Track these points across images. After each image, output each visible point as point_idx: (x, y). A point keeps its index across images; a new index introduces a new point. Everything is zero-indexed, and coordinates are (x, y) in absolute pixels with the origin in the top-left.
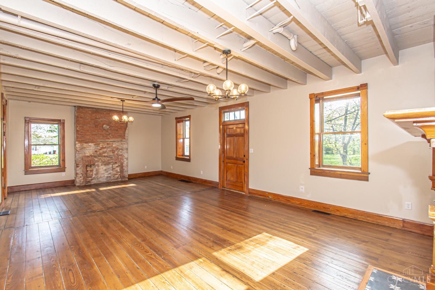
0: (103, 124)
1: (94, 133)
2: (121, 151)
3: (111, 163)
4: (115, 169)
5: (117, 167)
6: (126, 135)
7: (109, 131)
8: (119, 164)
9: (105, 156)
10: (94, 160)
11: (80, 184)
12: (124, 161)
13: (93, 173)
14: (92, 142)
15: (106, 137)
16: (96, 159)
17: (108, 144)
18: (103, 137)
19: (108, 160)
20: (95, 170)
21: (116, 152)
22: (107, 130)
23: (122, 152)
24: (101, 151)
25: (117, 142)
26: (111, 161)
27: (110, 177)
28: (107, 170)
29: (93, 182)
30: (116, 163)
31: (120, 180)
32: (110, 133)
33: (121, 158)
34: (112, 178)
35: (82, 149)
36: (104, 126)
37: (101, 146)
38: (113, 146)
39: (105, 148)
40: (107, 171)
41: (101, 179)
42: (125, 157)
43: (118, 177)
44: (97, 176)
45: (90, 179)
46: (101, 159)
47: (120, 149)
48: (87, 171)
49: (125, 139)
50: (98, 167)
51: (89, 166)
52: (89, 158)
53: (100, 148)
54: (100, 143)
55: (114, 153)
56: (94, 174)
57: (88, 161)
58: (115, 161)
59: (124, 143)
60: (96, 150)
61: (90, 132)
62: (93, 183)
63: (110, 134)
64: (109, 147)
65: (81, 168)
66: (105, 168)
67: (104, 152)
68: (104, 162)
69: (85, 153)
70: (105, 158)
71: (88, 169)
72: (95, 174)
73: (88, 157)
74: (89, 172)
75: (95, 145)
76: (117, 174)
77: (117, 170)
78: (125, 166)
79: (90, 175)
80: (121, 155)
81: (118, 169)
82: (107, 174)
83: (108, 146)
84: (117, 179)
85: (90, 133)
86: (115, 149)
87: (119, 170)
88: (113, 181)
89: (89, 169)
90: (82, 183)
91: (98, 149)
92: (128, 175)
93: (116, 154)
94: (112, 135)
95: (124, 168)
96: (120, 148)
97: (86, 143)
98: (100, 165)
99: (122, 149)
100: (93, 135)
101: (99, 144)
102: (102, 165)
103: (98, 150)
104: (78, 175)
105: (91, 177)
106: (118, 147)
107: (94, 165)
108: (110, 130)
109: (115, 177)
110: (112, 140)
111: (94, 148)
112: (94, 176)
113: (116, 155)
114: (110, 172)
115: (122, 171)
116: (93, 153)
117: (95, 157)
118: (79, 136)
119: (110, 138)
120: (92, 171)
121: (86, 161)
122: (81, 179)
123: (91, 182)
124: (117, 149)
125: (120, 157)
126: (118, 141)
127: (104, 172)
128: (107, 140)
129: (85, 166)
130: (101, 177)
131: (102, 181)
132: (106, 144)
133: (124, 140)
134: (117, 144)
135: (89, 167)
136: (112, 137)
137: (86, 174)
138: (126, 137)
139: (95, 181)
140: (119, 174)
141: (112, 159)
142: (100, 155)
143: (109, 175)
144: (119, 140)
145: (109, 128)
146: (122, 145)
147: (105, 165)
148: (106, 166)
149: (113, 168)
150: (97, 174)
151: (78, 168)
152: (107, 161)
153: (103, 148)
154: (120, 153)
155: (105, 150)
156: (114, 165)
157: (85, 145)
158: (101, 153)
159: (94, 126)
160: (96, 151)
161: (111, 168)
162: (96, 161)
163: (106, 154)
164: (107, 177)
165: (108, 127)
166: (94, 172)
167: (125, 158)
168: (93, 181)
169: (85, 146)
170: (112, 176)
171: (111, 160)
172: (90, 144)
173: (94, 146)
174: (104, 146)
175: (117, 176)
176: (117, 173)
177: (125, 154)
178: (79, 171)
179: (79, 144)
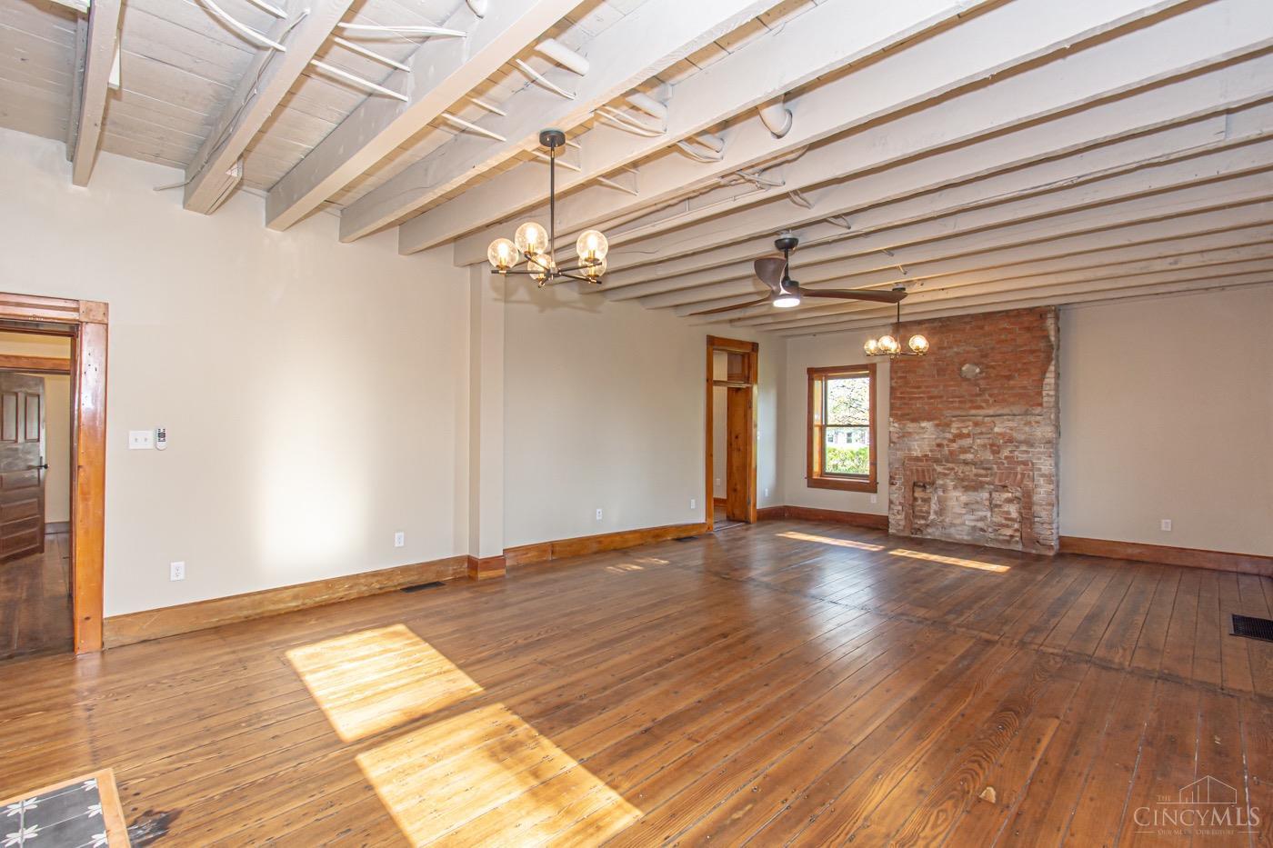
0: (962, 364)
1: (935, 392)
2: (1024, 448)
3: (987, 486)
4: (1000, 506)
5: (1009, 501)
6: (1044, 393)
7: (981, 382)
8: (1018, 494)
9: (966, 463)
10: (934, 470)
11: (898, 530)
12: (1036, 486)
13: (929, 506)
14: (929, 420)
15: (971, 401)
16: (939, 469)
17: (976, 424)
18: (960, 402)
19: (976, 475)
20: (934, 499)
21: (1006, 453)
22: (974, 382)
23: (1027, 452)
24: (955, 446)
25: (1010, 417)
26: (988, 479)
27: (982, 530)
28: (974, 507)
29: (929, 534)
30: (1005, 487)
31: (1019, 547)
32: (985, 390)
33: (1023, 475)
34: (992, 536)
35: (903, 436)
36: (964, 368)
37: (954, 431)
38: (996, 430)
39: (968, 435)
40: (973, 511)
41: (952, 530)
42: (1040, 469)
43: (1012, 536)
44: (941, 518)
45: (923, 522)
46: (953, 469)
47: (1021, 442)
48: (915, 499)
49: (1041, 405)
50: (944, 492)
51: (919, 486)
52: (920, 464)
53: (950, 436)
54: (951, 421)
55: (999, 453)
56: (932, 511)
57: (917, 470)
58: (1000, 481)
59: (1037, 422)
60: (938, 441)
61: (923, 389)
62: (929, 537)
63: (983, 391)
64: (981, 433)
65: (900, 489)
66: (964, 498)
67: (965, 450)
68: (963, 480)
69: (909, 450)
70: (967, 468)
71: (916, 495)
72: (936, 513)
73: (917, 459)
74: (919, 502)
75: (937, 425)
76: (1007, 526)
77: (1008, 513)
78: (1041, 505)
79: (921, 511)
80: (1025, 463)
81: (1013, 510)
82: (973, 517)
83: (978, 430)
84: (1008, 542)
85: (923, 393)
86: (1001, 441)
87: (1014, 515)
88: (992, 545)
89: (918, 494)
90: (903, 531)
91: (945, 438)
92: (1055, 537)
93: (1006, 458)
94: (991, 395)
95: (1035, 508)
96: (1022, 437)
97: (914, 420)
98: (951, 488)
99: (1030, 443)
100: (931, 398)
101: (948, 425)
102: (955, 488)
103: (945, 442)
104: (892, 506)
105: (923, 518)
106: (1015, 435)
107: (933, 484)
108: (984, 378)
109: (1000, 535)
110: (991, 412)
111: (933, 434)
112: (932, 517)
113: (1005, 462)
114: (981, 514)
115: (1027, 518)
116: (931, 451)
117: (937, 461)
118: (898, 403)
119: (984, 404)
120: (926, 501)
121: (911, 470)
122: (899, 517)
123: (924, 532)
124: (1011, 440)
125: (1019, 469)
126: (1014, 415)
127: (964, 511)
128: (973, 412)
129: (911, 483)
130: (952, 525)
131: (958, 537)
132: (971, 423)
133: (1038, 410)
134: (1011, 424)
135: (920, 489)
136: (991, 401)
137: (913, 506)
138: (1045, 399)
139: (937, 534)
140: (1016, 526)
141: (989, 472)
142: (952, 458)
143: (980, 524)
144: (1016, 409)
145: (981, 373)
146: (1027, 429)
147: (966, 489)
148: (970, 493)
149: (994, 502)
150: (940, 512)
151: (894, 488)
152: (972, 477)
153: (960, 436)
154: (1023, 457)
155: (966, 442)
156: (995, 495)
157: (911, 426)
158: (953, 451)
159: (935, 372)
160: (939, 445)
161: (987, 503)
162: (940, 473)
163: (969, 457)
164: (974, 528)
165: (978, 370)
166: (934, 507)
167: (1042, 476)
168: (930, 530)
169: (910, 430)
170: (990, 530)
171: (986, 476)
172: (924, 424)
173: (933, 429)
174: (965, 431)
175: (1009, 532)
176: (1009, 523)
177: (1039, 459)
178: (895, 496)
179: (896, 425)
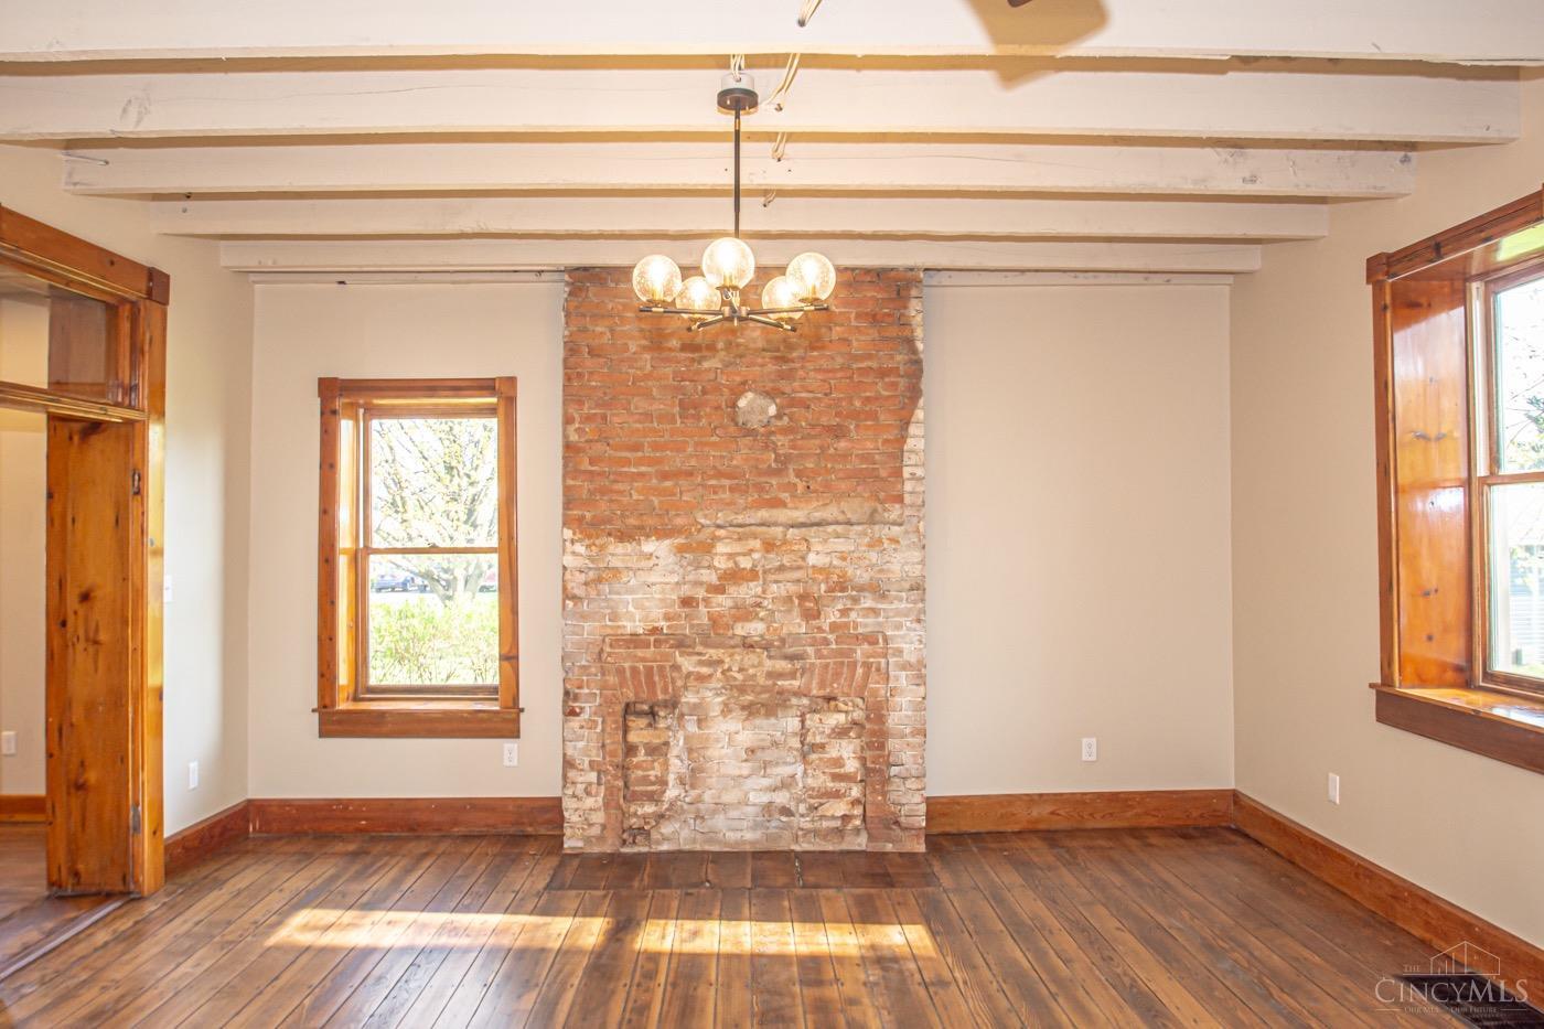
0: (737, 392)
1: (676, 461)
2: (868, 602)
3: (794, 701)
4: (822, 746)
5: (841, 733)
6: (906, 472)
7: (780, 440)
8: (858, 715)
9: (748, 645)
10: (676, 667)
11: (587, 840)
12: (893, 692)
13: (666, 765)
14: (662, 534)
15: (760, 488)
16: (687, 664)
17: (769, 546)
18: (732, 490)
19: (770, 675)
20: (678, 745)
21: (831, 615)
22: (763, 437)
23: (875, 612)
24: (722, 602)
25: (839, 528)
26: (796, 683)
27: (786, 811)
28: (768, 755)
29: (665, 839)
30: (829, 699)
31: (861, 843)
32: (788, 459)
33: (867, 666)
34: (805, 823)
35: (599, 580)
36: (742, 403)
37: (722, 563)
38: (812, 559)
39: (752, 575)
40: (766, 765)
41: (719, 822)
42: (900, 652)
43: (846, 818)
44: (694, 793)
45: (649, 809)
46: (721, 662)
47: (861, 589)
48: (630, 750)
49: (899, 499)
50: (699, 722)
51: (640, 714)
52: (640, 653)
53: (713, 578)
54: (715, 539)
55: (818, 616)
56: (671, 778)
57: (634, 670)
58: (822, 685)
59: (894, 541)
60: (686, 591)
61: (648, 452)
62: (665, 847)
63: (784, 461)
64: (781, 568)
65: (592, 724)
66: (746, 737)
67: (744, 613)
68: (742, 690)
69: (614, 617)
70: (751, 659)
71: (633, 737)
72: (682, 782)
73: (634, 641)
74: (641, 756)
75: (681, 550)
76: (837, 795)
77: (838, 762)
78: (903, 736)
79: (645, 780)
80: (871, 639)
81: (847, 753)
82: (766, 782)
83: (774, 560)
84: (839, 832)
85: (651, 462)
86: (823, 587)
87: (852, 766)
88: (806, 847)
89: (639, 734)
90: (601, 839)
91: (701, 584)
92: (923, 808)
93: (834, 627)
94: (799, 474)
95: (892, 744)
96: (862, 576)
97: (624, 536)
98: (715, 711)
99: (878, 591)
100: (665, 476)
101: (707, 548)
102: (726, 710)
103: (701, 593)
104: (572, 774)
105: (653, 797)
106: (850, 572)
107: (672, 704)
108: (785, 431)
109: (822, 817)
110: (799, 515)
111: (672, 572)
112: (672, 792)
113: (831, 637)
114: (785, 771)
115: (876, 772)
116: (667, 617)
117: (682, 644)
118: (585, 486)
119: (785, 496)
120: (658, 751)
121: (620, 672)
122: (590, 802)
123: (655, 835)
124: (842, 586)
125: (860, 652)
126: (849, 523)
127: (746, 769)
128: (764, 514)
129: (619, 708)
130: (722, 806)
131: (732, 836)
132: (757, 544)
133: (895, 512)
134: (841, 545)
135: (643, 722)
136: (801, 486)
137: (624, 769)
138: (908, 486)
139: (685, 833)
140: (856, 792)
141: (798, 665)
142: (716, 632)
143: (781, 798)
144: (854, 508)
145: (779, 416)
146: (873, 556)
147: (750, 710)
148: (758, 722)
149: (809, 739)
150: (693, 778)
151: (575, 723)
152: (762, 681)
153: (734, 576)
154: (866, 624)
155: (747, 592)
156: (812, 721)
157: (618, 553)
158: (721, 616)
159: (677, 410)
160: (687, 602)
161: (795, 743)
162: (689, 674)
163: (755, 629)
164: (768, 808)
165: (772, 410)
166: (677, 765)
167: (905, 666)
168: (667, 829)
169: (615, 562)
170: (802, 808)
171: (792, 675)
172: (650, 546)
173: (672, 559)
174: (745, 563)
175: (839, 808)
176: (842, 786)
177: (898, 627)
178: (581, 744)
179: (579, 548)
